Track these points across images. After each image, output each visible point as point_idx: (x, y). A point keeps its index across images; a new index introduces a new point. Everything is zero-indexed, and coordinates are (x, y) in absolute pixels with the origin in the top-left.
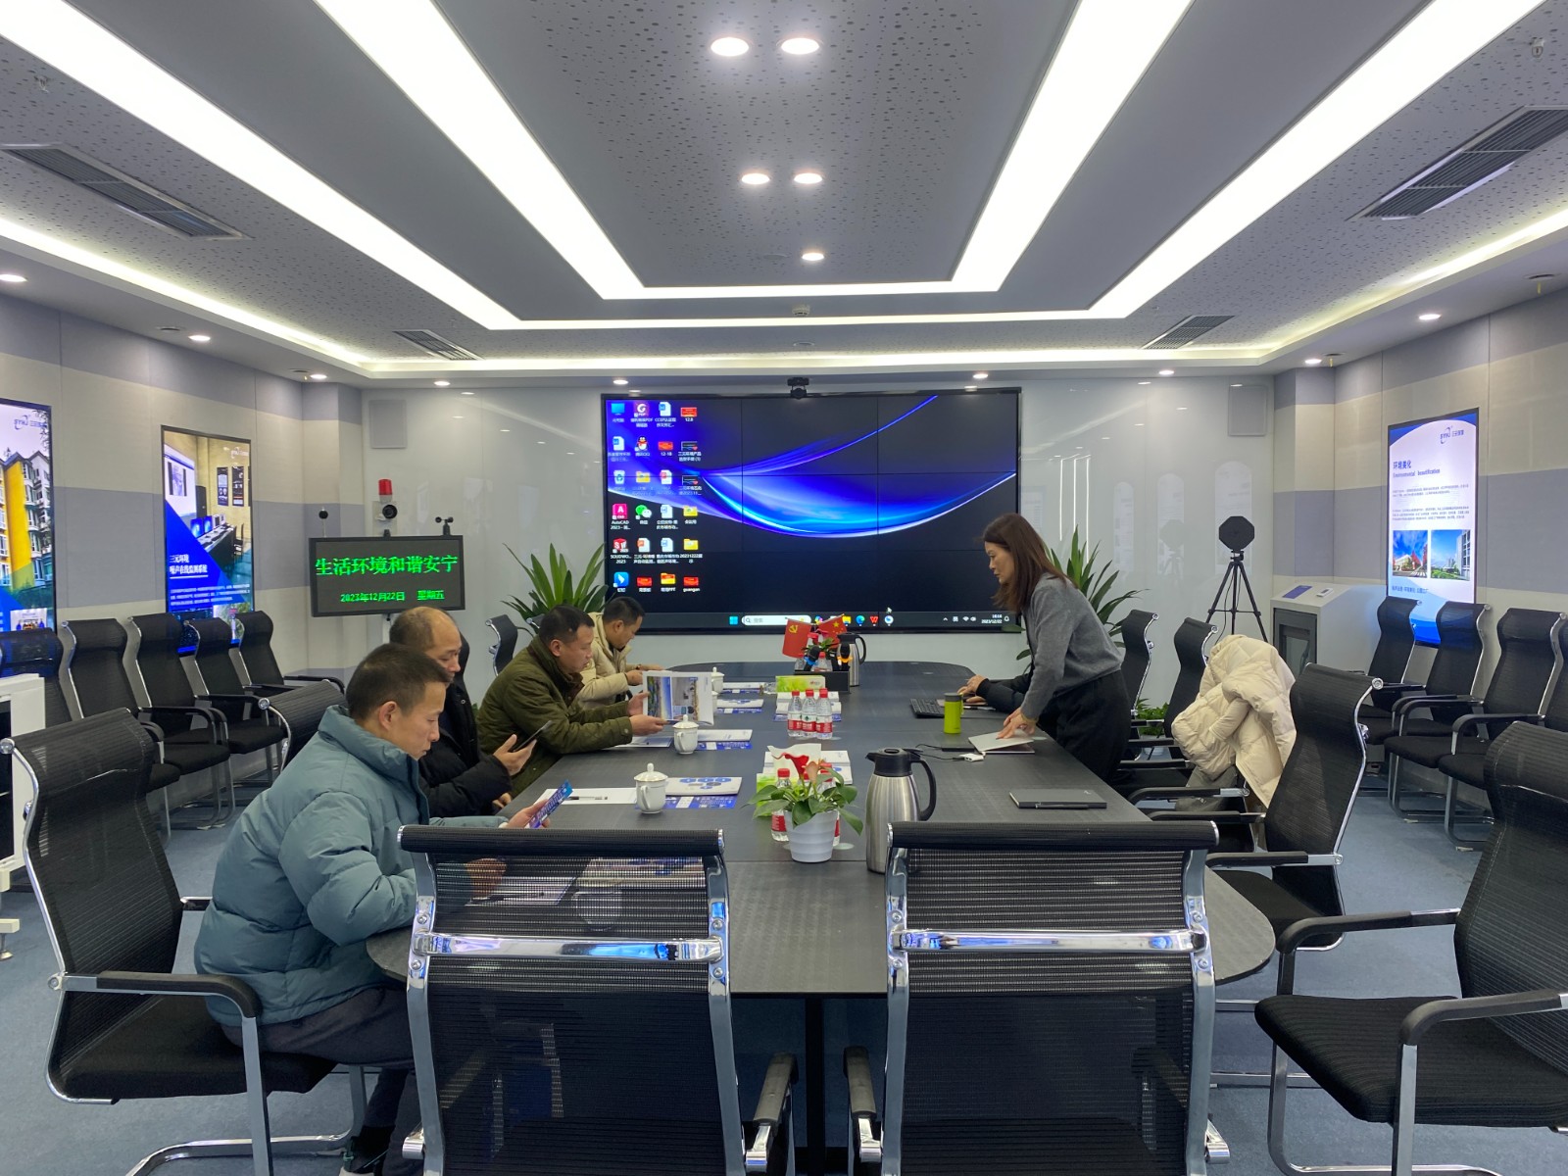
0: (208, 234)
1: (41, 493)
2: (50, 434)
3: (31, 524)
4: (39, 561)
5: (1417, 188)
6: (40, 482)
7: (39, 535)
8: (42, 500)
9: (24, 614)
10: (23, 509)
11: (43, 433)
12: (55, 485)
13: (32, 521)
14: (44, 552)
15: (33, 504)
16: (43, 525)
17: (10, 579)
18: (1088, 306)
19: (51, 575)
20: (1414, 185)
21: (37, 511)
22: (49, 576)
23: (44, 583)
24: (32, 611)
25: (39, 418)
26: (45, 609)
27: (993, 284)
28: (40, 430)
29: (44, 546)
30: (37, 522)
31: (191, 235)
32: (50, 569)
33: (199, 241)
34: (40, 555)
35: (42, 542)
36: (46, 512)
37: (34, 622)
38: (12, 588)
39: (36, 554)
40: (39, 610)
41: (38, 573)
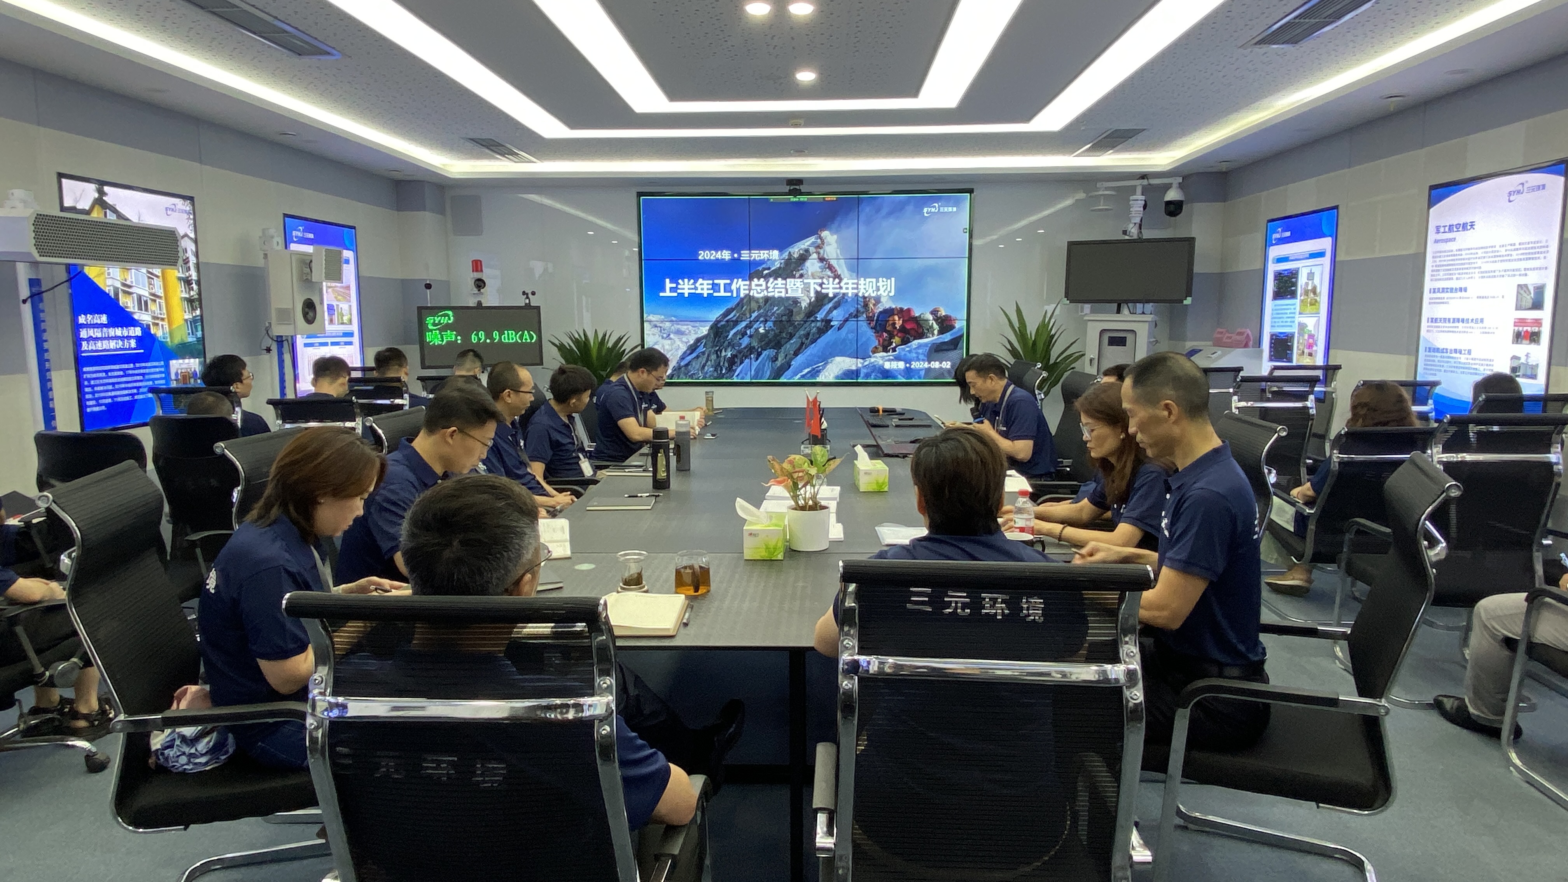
0: (313, 54)
1: (189, 267)
2: (194, 219)
3: (182, 291)
4: (190, 322)
5: (1297, 21)
6: (188, 258)
7: (190, 301)
8: (190, 272)
9: (180, 364)
10: (176, 281)
11: (189, 218)
12: (200, 261)
13: (183, 289)
14: (194, 315)
15: (183, 276)
16: (192, 293)
17: (168, 335)
18: (1028, 119)
19: (201, 332)
20: (1295, 18)
21: (187, 282)
22: (199, 334)
23: (195, 339)
24: (187, 361)
25: (186, 206)
26: (197, 360)
27: (951, 99)
28: (185, 216)
29: (194, 309)
30: (187, 290)
31: (300, 55)
32: (199, 328)
33: (306, 60)
34: (191, 317)
35: (192, 306)
36: (194, 282)
37: (189, 370)
38: (170, 343)
39: (188, 316)
40: (192, 360)
41: (190, 331)
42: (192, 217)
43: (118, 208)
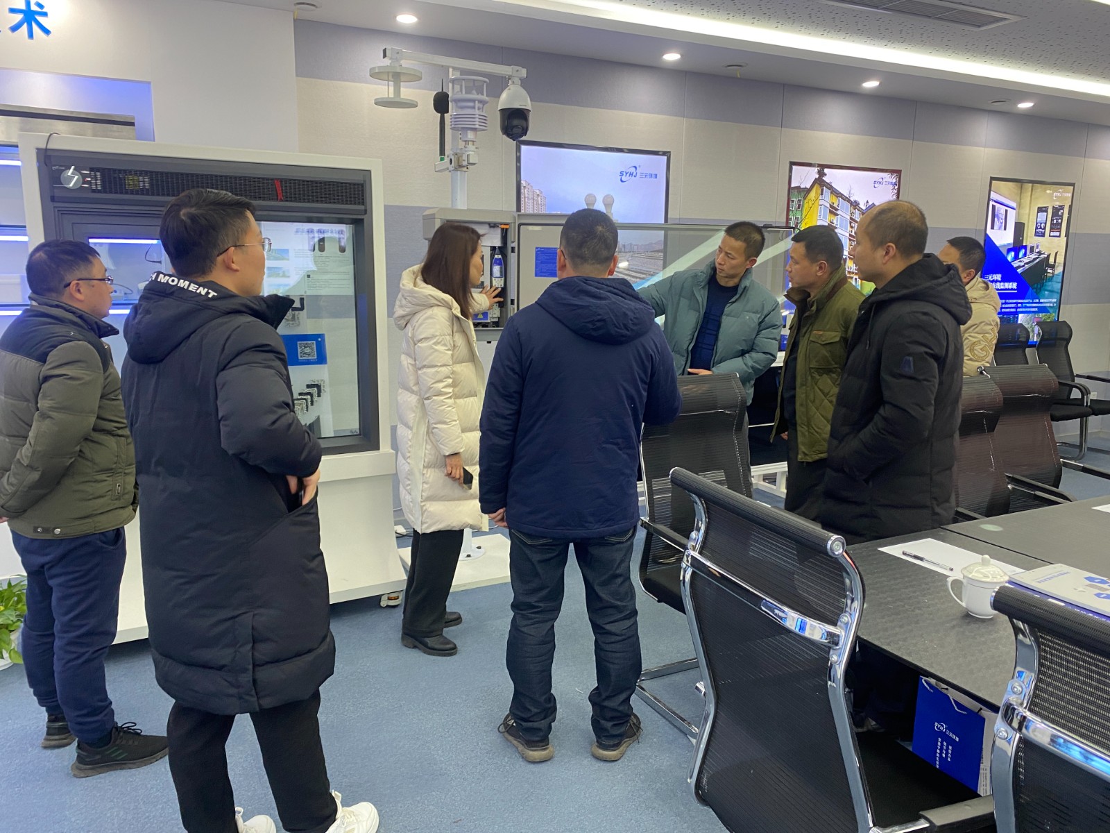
0: (990, 23)
2: (899, 189)
11: (894, 189)
31: (979, 26)
42: (896, 187)
43: (833, 185)
